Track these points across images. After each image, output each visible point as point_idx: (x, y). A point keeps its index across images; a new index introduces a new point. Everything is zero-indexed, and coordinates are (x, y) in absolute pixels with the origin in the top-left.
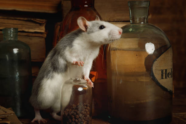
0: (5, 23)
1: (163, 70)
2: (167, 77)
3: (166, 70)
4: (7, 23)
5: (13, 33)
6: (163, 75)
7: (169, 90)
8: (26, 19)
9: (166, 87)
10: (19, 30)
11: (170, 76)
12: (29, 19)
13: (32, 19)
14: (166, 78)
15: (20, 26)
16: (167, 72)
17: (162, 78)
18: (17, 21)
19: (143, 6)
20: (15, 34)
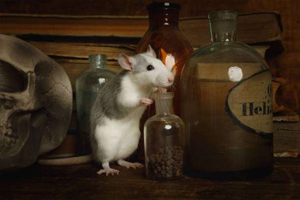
0: (95, 51)
1: (246, 104)
2: (254, 113)
3: (251, 104)
4: (98, 51)
5: (101, 60)
6: (245, 111)
7: (258, 132)
8: (118, 45)
9: (251, 127)
10: (108, 58)
11: (259, 112)
12: (122, 45)
13: (125, 45)
14: (251, 114)
15: (112, 54)
16: (255, 106)
17: (245, 114)
18: (110, 48)
19: (226, 18)
20: (103, 61)
